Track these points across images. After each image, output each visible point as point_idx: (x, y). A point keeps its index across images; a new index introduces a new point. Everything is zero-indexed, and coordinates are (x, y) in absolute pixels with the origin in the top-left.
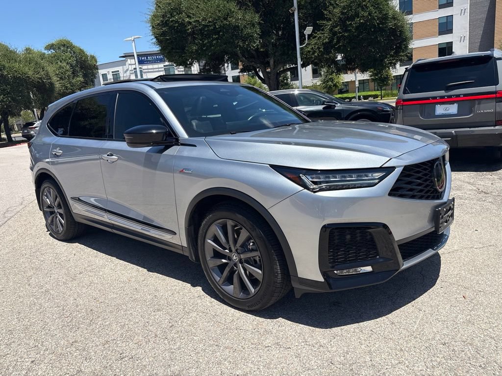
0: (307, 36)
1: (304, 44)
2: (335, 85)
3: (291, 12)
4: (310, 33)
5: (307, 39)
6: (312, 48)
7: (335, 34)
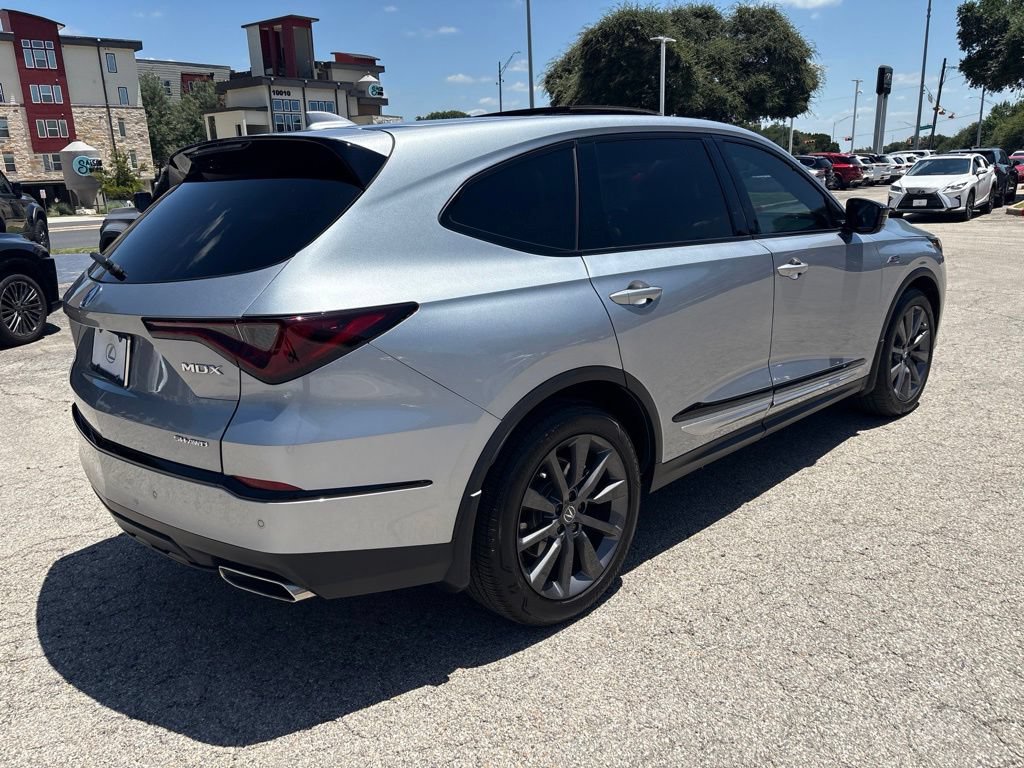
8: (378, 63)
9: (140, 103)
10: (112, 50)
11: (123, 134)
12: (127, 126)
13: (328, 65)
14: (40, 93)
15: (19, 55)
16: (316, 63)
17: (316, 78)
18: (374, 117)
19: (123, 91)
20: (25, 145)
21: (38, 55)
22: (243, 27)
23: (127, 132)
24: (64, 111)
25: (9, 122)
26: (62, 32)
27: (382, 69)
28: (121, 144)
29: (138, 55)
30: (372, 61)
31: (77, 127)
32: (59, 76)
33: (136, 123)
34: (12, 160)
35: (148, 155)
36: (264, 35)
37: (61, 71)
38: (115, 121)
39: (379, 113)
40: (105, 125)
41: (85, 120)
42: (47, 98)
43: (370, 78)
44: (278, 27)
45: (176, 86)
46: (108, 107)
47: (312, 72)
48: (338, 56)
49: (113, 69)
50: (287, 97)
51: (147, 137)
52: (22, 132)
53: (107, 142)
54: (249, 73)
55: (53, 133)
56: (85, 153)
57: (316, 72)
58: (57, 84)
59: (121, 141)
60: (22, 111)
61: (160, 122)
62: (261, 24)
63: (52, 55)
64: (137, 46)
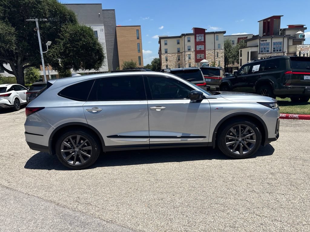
0: (47, 47)
1: (46, 51)
2: (35, 77)
3: (35, 30)
4: (50, 45)
5: (48, 48)
6: (52, 54)
7: (67, 48)
8: (304, 27)
9: (223, 48)
10: (218, 34)
11: (218, 56)
12: (219, 54)
13: (285, 30)
14: (199, 47)
15: (195, 38)
16: (281, 29)
17: (280, 34)
18: (298, 45)
19: (219, 45)
20: (194, 61)
21: (200, 38)
22: (258, 22)
23: (219, 56)
24: (203, 52)
25: (191, 55)
26: (206, 31)
27: (306, 28)
28: (216, 59)
29: (225, 35)
30: (302, 26)
31: (206, 55)
32: (204, 43)
33: (221, 53)
34: (190, 65)
35: (223, 62)
36: (264, 23)
37: (205, 42)
38: (216, 53)
39: (301, 44)
40: (213, 54)
41: (209, 54)
42: (200, 49)
43: (300, 32)
44: (269, 20)
45: (236, 42)
46: (215, 50)
47: (279, 32)
48: (289, 26)
49: (217, 40)
50: (266, 42)
51: (224, 57)
52: (193, 58)
53: (213, 59)
54: (258, 35)
55: (200, 57)
56: (205, 62)
57: (280, 32)
58: (203, 45)
59: (217, 59)
60: (194, 52)
61: (229, 53)
62: (264, 20)
63: (203, 37)
64: (224, 32)
